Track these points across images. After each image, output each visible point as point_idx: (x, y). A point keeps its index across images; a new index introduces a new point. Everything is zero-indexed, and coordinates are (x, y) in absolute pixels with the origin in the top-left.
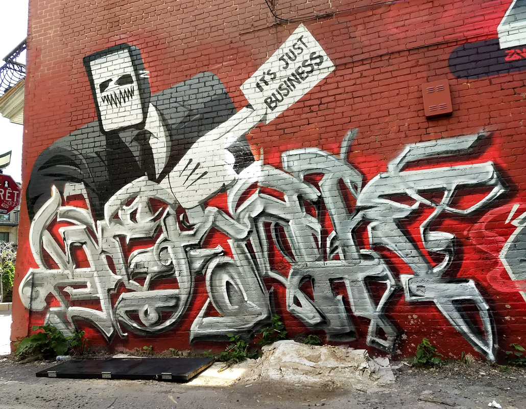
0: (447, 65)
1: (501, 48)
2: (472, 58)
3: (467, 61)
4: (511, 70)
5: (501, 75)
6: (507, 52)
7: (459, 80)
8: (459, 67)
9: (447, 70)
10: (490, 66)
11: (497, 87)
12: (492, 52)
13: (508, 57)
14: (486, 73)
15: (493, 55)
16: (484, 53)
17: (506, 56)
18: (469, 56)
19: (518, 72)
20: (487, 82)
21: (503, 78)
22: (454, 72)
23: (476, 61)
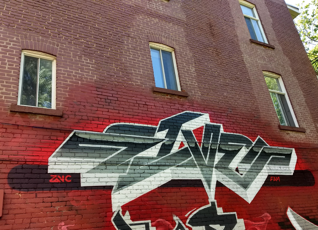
0: (7, 177)
1: (48, 173)
2: (27, 176)
3: (23, 177)
4: (52, 189)
5: (44, 192)
6: (52, 176)
7: (13, 190)
8: (15, 181)
9: (6, 181)
10: (38, 183)
11: (41, 200)
12: (41, 174)
13: (52, 179)
14: (35, 188)
15: (42, 176)
16: (36, 174)
17: (50, 178)
18: (25, 173)
19: (56, 191)
20: (34, 195)
21: (46, 194)
22: (11, 184)
23: (30, 179)
